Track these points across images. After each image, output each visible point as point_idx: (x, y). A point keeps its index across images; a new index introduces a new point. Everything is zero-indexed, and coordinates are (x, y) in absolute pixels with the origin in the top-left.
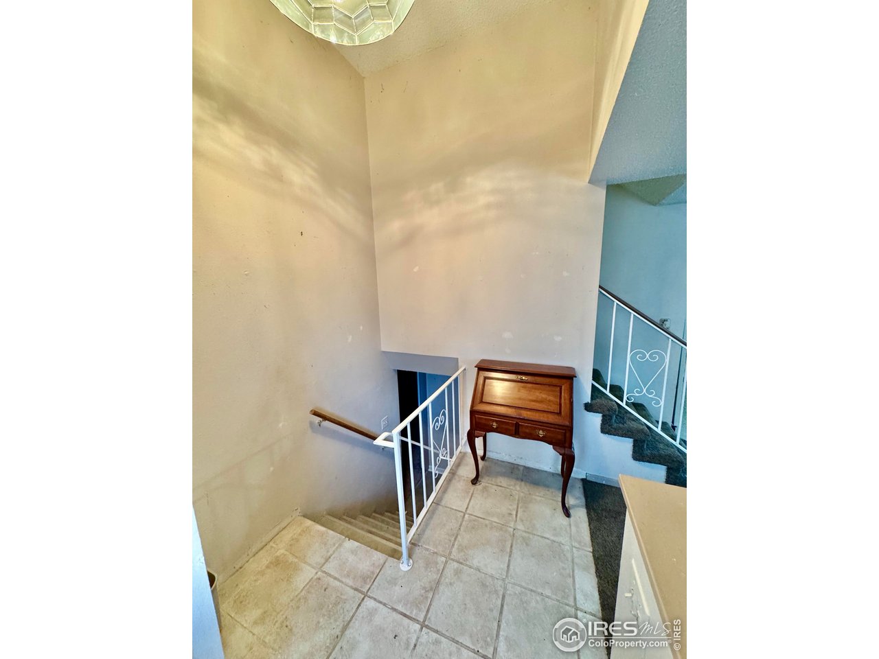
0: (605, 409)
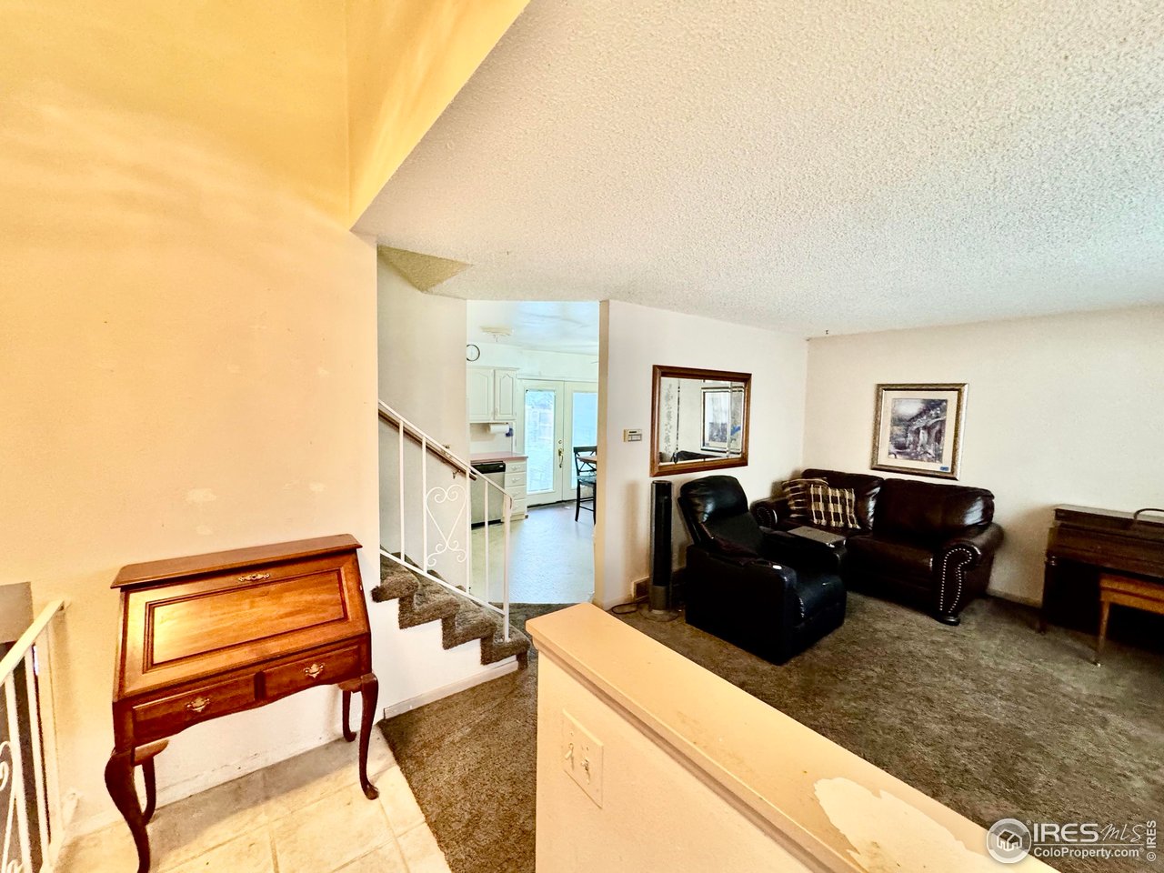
0: (404, 587)
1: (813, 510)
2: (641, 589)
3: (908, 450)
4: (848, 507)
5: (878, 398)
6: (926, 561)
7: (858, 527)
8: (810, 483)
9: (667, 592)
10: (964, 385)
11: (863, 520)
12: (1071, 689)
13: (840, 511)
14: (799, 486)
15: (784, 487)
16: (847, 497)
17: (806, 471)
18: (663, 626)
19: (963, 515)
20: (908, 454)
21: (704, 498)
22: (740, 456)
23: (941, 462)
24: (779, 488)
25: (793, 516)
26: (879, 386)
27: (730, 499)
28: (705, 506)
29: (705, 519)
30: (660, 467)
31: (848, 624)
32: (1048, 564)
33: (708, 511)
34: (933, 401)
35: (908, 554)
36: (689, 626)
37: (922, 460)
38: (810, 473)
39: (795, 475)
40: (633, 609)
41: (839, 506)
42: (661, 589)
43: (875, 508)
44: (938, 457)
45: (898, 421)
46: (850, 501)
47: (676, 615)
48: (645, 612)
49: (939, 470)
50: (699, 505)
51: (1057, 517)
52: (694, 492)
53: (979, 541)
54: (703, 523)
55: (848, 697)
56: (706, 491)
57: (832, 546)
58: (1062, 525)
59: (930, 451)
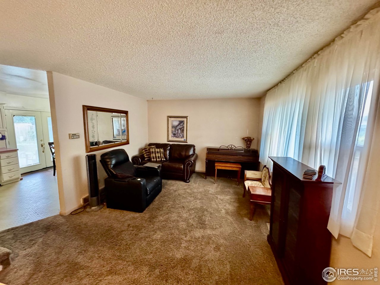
1: (152, 156)
2: (86, 200)
3: (176, 135)
4: (162, 154)
5: (168, 120)
6: (181, 167)
7: (165, 160)
8: (150, 148)
9: (98, 199)
10: (188, 116)
11: (166, 158)
12: (211, 192)
13: (160, 156)
14: (147, 149)
15: (143, 150)
16: (161, 151)
17: (149, 144)
18: (97, 213)
19: (189, 152)
20: (176, 136)
21: (111, 159)
22: (126, 141)
23: (184, 138)
24: (141, 150)
25: (146, 159)
26: (168, 116)
27: (122, 158)
28: (111, 162)
29: (112, 167)
30: (91, 149)
31: (163, 190)
32: (206, 162)
33: (113, 163)
34: (181, 121)
35: (177, 165)
36: (108, 209)
37: (179, 138)
38: (150, 145)
39: (146, 145)
40: (82, 210)
41: (159, 154)
42: (95, 198)
43: (169, 153)
44: (183, 137)
45: (173, 127)
46: (162, 152)
47: (103, 206)
48: (88, 210)
49: (183, 140)
50: (109, 162)
51: (207, 150)
52: (106, 157)
53: (193, 159)
54: (111, 168)
55: (163, 215)
56: (112, 156)
57: (157, 168)
58: (208, 152)
59: (181, 135)
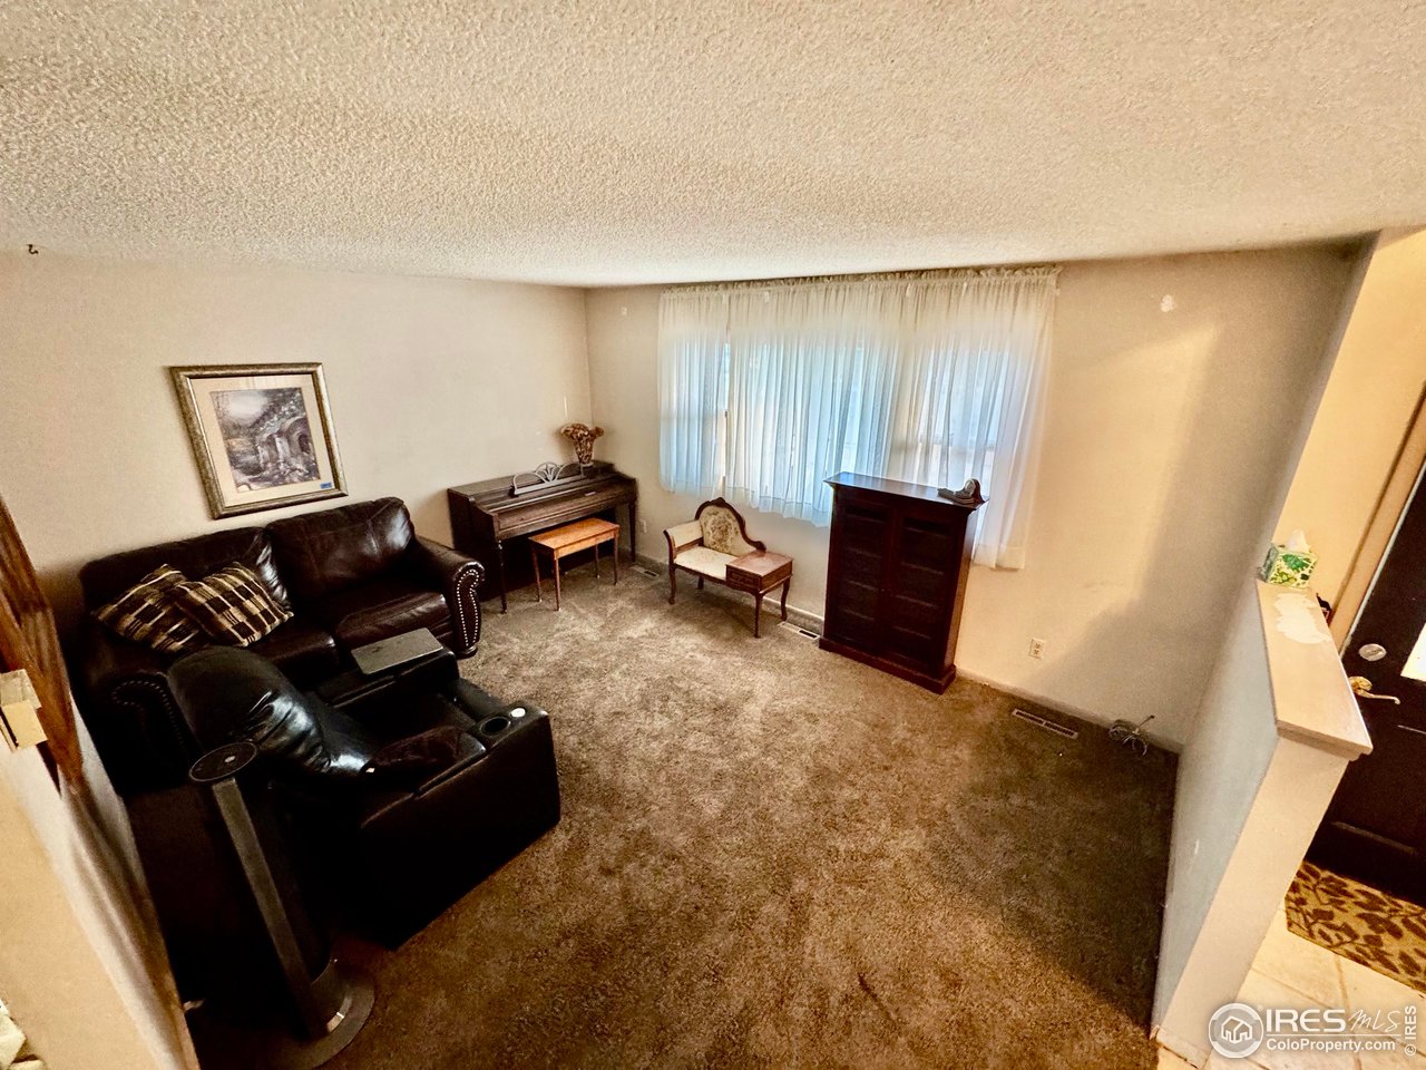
3: (266, 473)
5: (180, 396)
7: (292, 615)
10: (316, 364)
13: (265, 605)
16: (250, 578)
20: (267, 479)
23: (318, 477)
26: (172, 370)
34: (279, 391)
37: (292, 482)
43: (277, 577)
44: (312, 471)
45: (232, 430)
46: (258, 583)
49: (319, 489)
59: (299, 466)
